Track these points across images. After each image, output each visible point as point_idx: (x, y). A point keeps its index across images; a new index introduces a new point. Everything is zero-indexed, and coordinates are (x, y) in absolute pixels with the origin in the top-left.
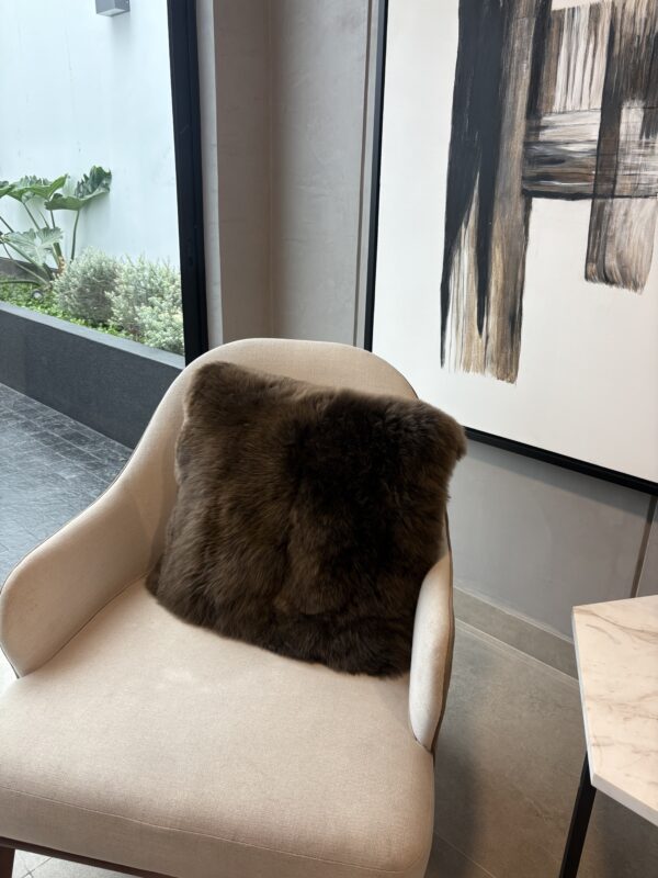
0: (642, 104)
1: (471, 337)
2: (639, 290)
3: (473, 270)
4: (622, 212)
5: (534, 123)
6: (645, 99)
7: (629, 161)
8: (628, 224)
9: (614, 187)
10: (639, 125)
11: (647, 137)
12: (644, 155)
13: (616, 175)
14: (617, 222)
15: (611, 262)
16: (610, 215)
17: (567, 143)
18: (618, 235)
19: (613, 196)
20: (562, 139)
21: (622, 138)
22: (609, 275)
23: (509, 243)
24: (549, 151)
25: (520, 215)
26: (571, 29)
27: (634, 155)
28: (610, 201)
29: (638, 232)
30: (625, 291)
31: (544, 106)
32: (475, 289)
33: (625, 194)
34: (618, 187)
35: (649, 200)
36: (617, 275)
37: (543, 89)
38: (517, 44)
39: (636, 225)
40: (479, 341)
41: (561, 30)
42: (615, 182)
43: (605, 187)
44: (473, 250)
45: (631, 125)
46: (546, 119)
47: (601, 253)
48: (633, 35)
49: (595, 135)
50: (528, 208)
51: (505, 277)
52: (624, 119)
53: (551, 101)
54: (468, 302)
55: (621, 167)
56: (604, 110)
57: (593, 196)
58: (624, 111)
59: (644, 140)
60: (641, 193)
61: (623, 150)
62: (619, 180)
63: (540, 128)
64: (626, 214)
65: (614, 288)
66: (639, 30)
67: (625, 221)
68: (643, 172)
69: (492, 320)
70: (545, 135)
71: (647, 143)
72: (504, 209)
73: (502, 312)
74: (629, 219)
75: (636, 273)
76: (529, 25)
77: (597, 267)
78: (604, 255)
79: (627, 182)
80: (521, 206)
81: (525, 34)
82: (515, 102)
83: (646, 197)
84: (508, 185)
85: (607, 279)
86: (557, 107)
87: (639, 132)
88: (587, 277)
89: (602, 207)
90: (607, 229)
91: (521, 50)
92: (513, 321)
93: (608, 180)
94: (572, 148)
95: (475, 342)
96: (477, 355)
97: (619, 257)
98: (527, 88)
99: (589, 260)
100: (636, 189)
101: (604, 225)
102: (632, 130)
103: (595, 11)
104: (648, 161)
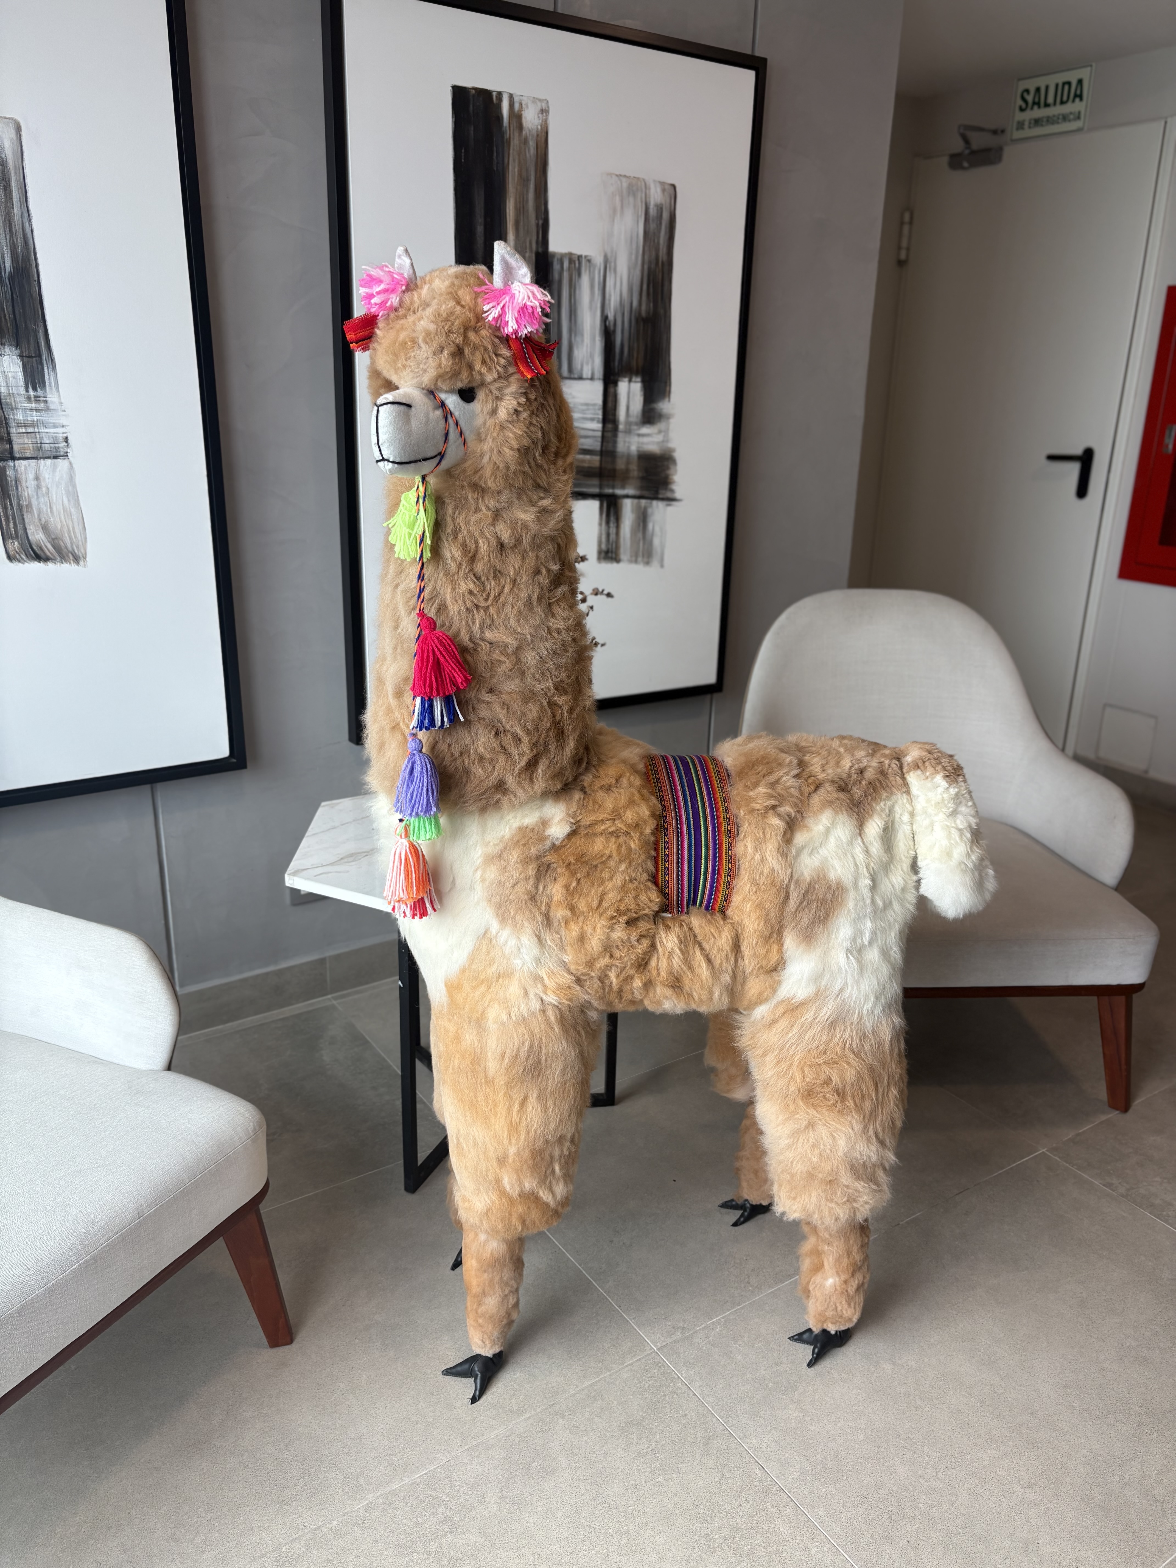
0: (18, 352)
2: (82, 563)
4: (31, 476)
6: (18, 345)
7: (20, 416)
8: (44, 489)
9: (11, 448)
10: (20, 375)
11: (35, 389)
12: (37, 410)
13: (9, 433)
14: (28, 487)
15: (37, 536)
16: (17, 480)
18: (34, 502)
19: (13, 459)
21: (2, 390)
22: (38, 552)
27: (25, 409)
28: (11, 463)
29: (58, 497)
30: (66, 566)
33: (28, 455)
34: (16, 447)
35: (60, 462)
36: (49, 549)
39: (53, 491)
42: (10, 442)
45: (10, 375)
47: (20, 527)
55: (13, 424)
59: (32, 393)
60: (48, 454)
61: (7, 404)
62: (14, 438)
64: (37, 478)
65: (50, 565)
67: (38, 487)
68: (42, 430)
71: (36, 397)
74: (43, 484)
75: (72, 544)
77: (21, 544)
78: (25, 529)
79: (27, 440)
83: (55, 457)
85: (39, 557)
87: (22, 383)
88: (10, 558)
89: (3, 472)
90: (18, 498)
93: (2, 438)
97: (45, 528)
99: (6, 536)
100: (39, 449)
101: (12, 493)
102: (12, 382)
104: (44, 417)
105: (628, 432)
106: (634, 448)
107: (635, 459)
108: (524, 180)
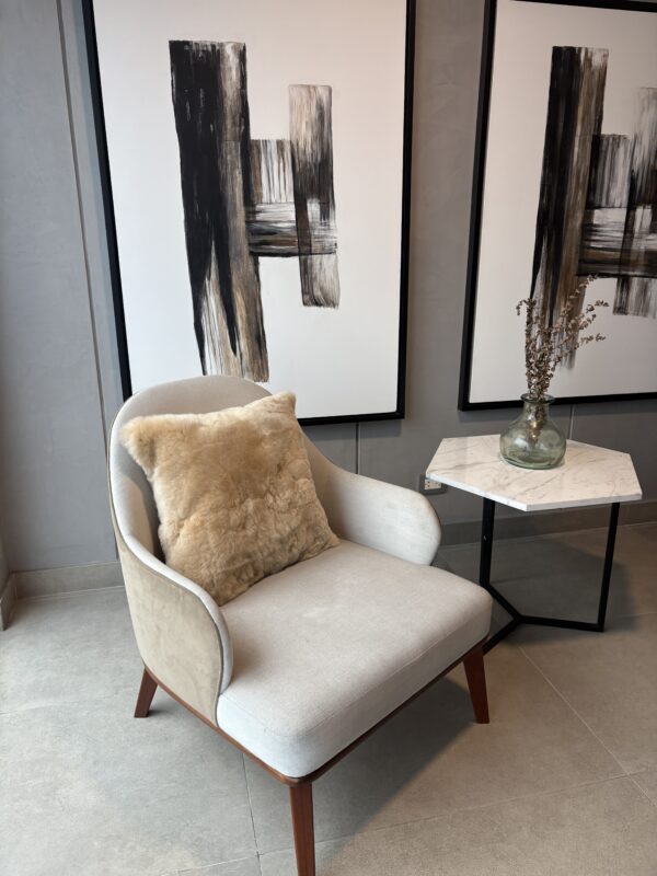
0: (318, 201)
1: (228, 358)
2: (336, 307)
3: (221, 310)
4: (318, 263)
5: (251, 209)
6: (319, 198)
7: (316, 233)
8: (323, 270)
9: (311, 249)
10: (319, 213)
11: (324, 219)
12: (324, 230)
13: (310, 242)
14: (316, 269)
15: (317, 293)
16: (312, 265)
17: (276, 222)
18: (318, 277)
19: (311, 254)
20: (272, 219)
21: (310, 220)
22: (317, 301)
23: (247, 288)
24: (265, 227)
25: (251, 269)
26: (266, 153)
27: (319, 230)
28: (310, 257)
29: (329, 274)
30: (329, 308)
31: (256, 198)
32: (225, 323)
33: (318, 252)
34: (313, 248)
35: (332, 256)
36: (322, 299)
37: (254, 188)
38: (229, 157)
39: (327, 270)
40: (234, 359)
41: (259, 152)
42: (311, 246)
43: (306, 248)
44: (218, 296)
45: (314, 212)
46: (258, 207)
47: (310, 289)
48: (306, 162)
49: (293, 218)
50: (256, 264)
51: (247, 312)
52: (309, 209)
53: (260, 196)
54: (221, 333)
55: (313, 237)
56: (296, 203)
57: (299, 254)
58: (308, 205)
59: (323, 221)
60: (327, 252)
61: (312, 227)
62: (313, 245)
63: (255, 213)
64: (321, 264)
65: (322, 308)
66: (309, 159)
67: (321, 268)
68: (326, 240)
69: (243, 343)
70: (260, 217)
71: (324, 223)
72: (238, 265)
73: (249, 336)
74: (323, 268)
75: (333, 297)
76: (236, 146)
77: (310, 297)
78: (313, 290)
79: (318, 245)
80: (251, 262)
81: (234, 152)
82: (234, 195)
83: (330, 253)
84: (238, 248)
85: (317, 304)
86: (265, 200)
87: (319, 216)
88: (305, 304)
89: (306, 261)
90: (311, 273)
91: (233, 163)
92: (259, 340)
93: (306, 245)
94: (279, 225)
95: (232, 361)
96: (235, 369)
97: (322, 289)
98: (241, 187)
99: (304, 293)
100: (323, 249)
101: (309, 271)
102: (315, 215)
103: (280, 144)
104: (327, 233)
105: (640, 238)
106: (642, 248)
107: (642, 255)
108: (590, 95)
